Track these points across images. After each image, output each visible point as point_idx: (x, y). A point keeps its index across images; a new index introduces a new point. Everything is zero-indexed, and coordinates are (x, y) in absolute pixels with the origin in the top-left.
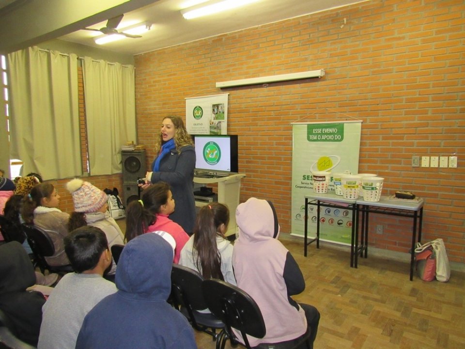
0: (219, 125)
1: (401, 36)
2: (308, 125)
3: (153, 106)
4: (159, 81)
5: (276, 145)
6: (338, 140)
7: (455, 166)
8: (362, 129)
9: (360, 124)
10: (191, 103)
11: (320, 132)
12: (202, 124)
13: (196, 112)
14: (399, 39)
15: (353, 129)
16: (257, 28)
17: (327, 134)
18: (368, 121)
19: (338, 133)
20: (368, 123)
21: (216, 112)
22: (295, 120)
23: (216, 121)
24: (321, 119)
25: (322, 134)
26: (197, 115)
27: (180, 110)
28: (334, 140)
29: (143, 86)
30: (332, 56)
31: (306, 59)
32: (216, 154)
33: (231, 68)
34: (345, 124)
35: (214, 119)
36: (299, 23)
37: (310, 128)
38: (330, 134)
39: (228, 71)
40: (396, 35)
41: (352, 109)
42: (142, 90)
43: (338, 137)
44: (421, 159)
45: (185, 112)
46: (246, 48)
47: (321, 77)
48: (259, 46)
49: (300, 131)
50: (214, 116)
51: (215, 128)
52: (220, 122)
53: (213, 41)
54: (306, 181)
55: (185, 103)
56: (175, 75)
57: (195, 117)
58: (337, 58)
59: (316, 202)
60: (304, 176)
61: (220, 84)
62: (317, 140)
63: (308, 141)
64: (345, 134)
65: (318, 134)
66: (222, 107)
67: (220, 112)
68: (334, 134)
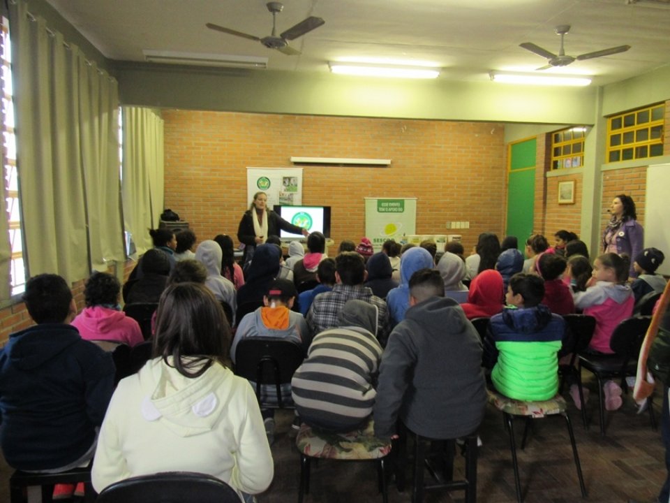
0: (290, 197)
1: (439, 145)
2: (378, 200)
3: (194, 171)
5: (350, 215)
6: (400, 212)
7: (468, 227)
8: (417, 204)
9: (415, 201)
10: (254, 174)
11: (387, 205)
13: (261, 182)
14: (438, 147)
15: (411, 204)
17: (392, 207)
19: (400, 207)
20: (420, 200)
21: (287, 184)
22: (367, 195)
23: (287, 193)
24: (387, 196)
25: (389, 207)
26: (263, 185)
28: (398, 212)
29: (178, 147)
30: (395, 150)
31: (376, 149)
32: (308, 223)
33: (304, 146)
34: (405, 201)
35: (285, 191)
37: (380, 202)
38: (395, 207)
39: (302, 148)
40: (436, 145)
41: (414, 191)
42: (174, 151)
43: (400, 209)
44: (451, 224)
45: (247, 181)
47: (389, 165)
49: (371, 204)
50: (284, 187)
51: (286, 200)
52: (291, 194)
54: (376, 243)
55: (246, 171)
57: (259, 187)
58: (399, 152)
60: (375, 240)
61: (294, 159)
62: (385, 212)
63: (378, 213)
64: (405, 207)
65: (385, 207)
66: (294, 180)
67: (292, 185)
68: (397, 207)
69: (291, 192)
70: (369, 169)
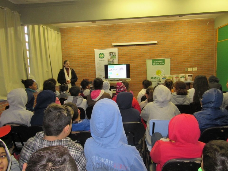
0: (113, 61)
2: (152, 60)
3: (73, 53)
4: (78, 41)
5: (140, 67)
6: (163, 65)
7: (197, 70)
8: (171, 60)
9: (170, 59)
10: (97, 52)
11: (156, 62)
12: (104, 61)
13: (100, 55)
14: (181, 33)
15: (168, 61)
16: (130, 24)
17: (159, 63)
18: (172, 58)
19: (163, 62)
21: (111, 55)
22: (147, 58)
23: (112, 59)
24: (156, 58)
25: (157, 63)
26: (101, 57)
27: (91, 54)
28: (162, 65)
29: (67, 43)
30: (160, 37)
31: (151, 37)
33: (118, 38)
34: (165, 59)
35: (111, 58)
36: (147, 25)
37: (153, 61)
38: (160, 62)
39: (117, 39)
40: (180, 32)
41: (168, 54)
42: (65, 45)
43: (163, 63)
44: (188, 69)
45: (95, 55)
46: (125, 31)
47: (156, 43)
48: (131, 30)
49: (149, 62)
50: (110, 57)
51: (111, 62)
53: (109, 26)
54: (152, 79)
55: (94, 51)
56: (87, 39)
57: (100, 58)
58: (161, 38)
60: (151, 78)
61: (114, 44)
62: (156, 65)
63: (152, 65)
64: (165, 62)
65: (156, 63)
66: (114, 53)
67: (114, 55)
68: (161, 62)
69: (113, 59)
70: (147, 46)
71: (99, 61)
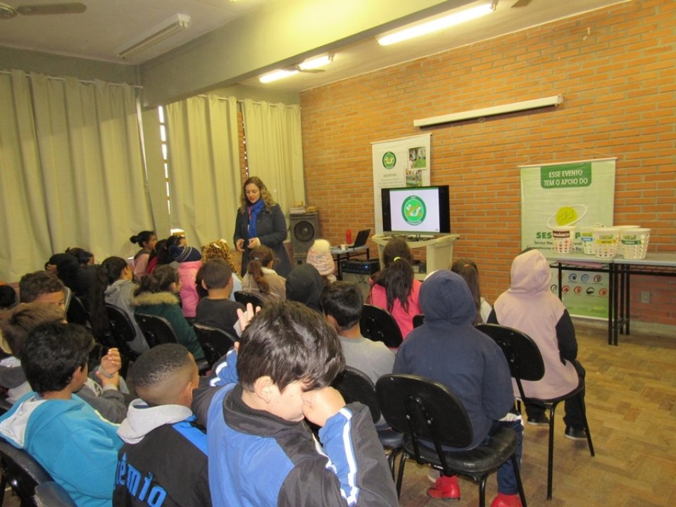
0: (418, 175)
1: (666, 45)
2: (542, 167)
3: (327, 156)
4: (335, 123)
5: (498, 196)
6: (583, 185)
8: (617, 168)
9: (614, 162)
10: (379, 149)
11: (558, 175)
12: (395, 175)
13: (386, 159)
14: (665, 49)
15: (604, 170)
16: (468, 47)
17: (568, 177)
18: (625, 157)
19: (583, 176)
20: (625, 160)
21: (414, 158)
22: (524, 162)
23: (415, 170)
24: (559, 159)
25: (561, 178)
26: (388, 163)
27: (364, 158)
28: (579, 185)
29: (313, 131)
30: (571, 77)
31: (536, 83)
32: (420, 211)
33: (433, 101)
34: (593, 164)
35: (412, 167)
36: (525, 38)
37: (545, 173)
38: (573, 177)
39: (429, 104)
40: (660, 46)
41: (602, 143)
42: (311, 136)
43: (583, 181)
45: (372, 160)
46: (453, 74)
47: (558, 105)
48: (471, 69)
49: (530, 176)
50: (411, 163)
51: (414, 179)
52: (419, 171)
53: (408, 67)
54: (541, 240)
55: (371, 148)
56: (356, 113)
57: (385, 166)
58: (578, 79)
59: (557, 265)
60: (538, 234)
61: (419, 123)
62: (555, 186)
63: (542, 188)
64: (593, 176)
65: (555, 178)
66: (422, 151)
67: (420, 158)
68: (578, 177)
69: (419, 169)
70: (525, 118)
71: (383, 178)
